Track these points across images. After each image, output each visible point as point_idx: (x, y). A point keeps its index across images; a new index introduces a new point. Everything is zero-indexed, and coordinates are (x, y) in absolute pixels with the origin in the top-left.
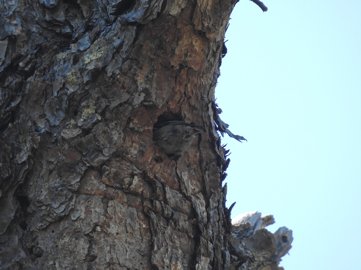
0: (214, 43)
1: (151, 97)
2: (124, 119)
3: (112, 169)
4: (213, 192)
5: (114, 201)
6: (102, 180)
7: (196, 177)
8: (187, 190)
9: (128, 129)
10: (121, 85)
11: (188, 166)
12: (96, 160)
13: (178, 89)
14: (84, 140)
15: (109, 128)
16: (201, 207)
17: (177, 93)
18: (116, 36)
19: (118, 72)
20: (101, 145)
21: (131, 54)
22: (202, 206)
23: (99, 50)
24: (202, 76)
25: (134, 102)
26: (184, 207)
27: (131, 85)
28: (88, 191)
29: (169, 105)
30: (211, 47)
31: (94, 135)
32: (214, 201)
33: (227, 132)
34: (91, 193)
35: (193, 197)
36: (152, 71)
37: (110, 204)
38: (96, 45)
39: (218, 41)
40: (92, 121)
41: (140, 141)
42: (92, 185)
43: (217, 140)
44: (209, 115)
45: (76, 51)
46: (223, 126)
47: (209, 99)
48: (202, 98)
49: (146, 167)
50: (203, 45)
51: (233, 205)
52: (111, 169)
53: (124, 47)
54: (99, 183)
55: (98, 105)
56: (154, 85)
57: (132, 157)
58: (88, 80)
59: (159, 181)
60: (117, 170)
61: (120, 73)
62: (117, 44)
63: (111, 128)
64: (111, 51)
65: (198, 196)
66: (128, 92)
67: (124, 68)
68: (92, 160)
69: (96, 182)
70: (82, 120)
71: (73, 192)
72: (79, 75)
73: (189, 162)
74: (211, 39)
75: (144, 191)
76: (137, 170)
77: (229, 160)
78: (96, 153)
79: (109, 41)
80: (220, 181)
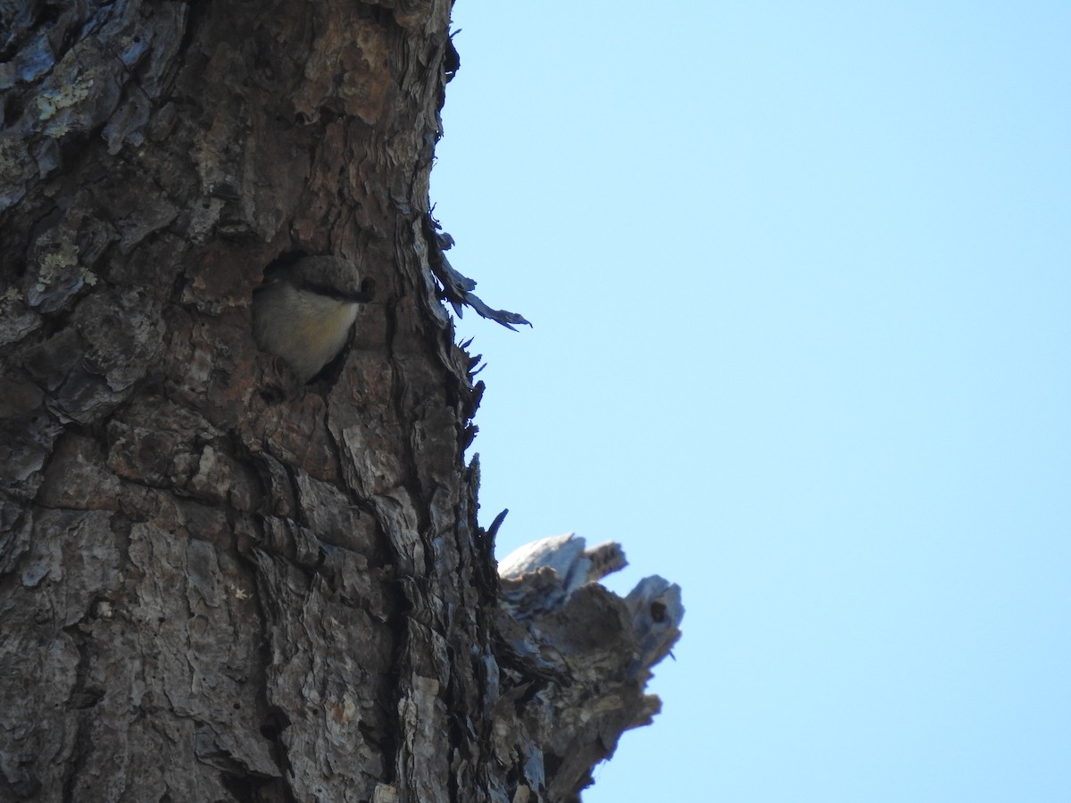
0: (421, 42)
1: (241, 210)
2: (165, 278)
3: (137, 431)
4: (437, 484)
5: (148, 524)
6: (108, 462)
7: (385, 442)
8: (360, 480)
9: (178, 309)
10: (150, 180)
11: (362, 409)
12: (88, 404)
13: (319, 182)
14: (48, 346)
15: (122, 308)
16: (404, 530)
17: (317, 194)
18: (129, 35)
19: (139, 140)
20: (100, 360)
21: (175, 87)
22: (407, 527)
23: (79, 78)
24: (389, 141)
25: (193, 229)
26: (356, 533)
27: (179, 177)
28: (70, 497)
29: (295, 230)
30: (412, 53)
31: (79, 332)
32: (442, 508)
33: (471, 302)
34: (77, 503)
35: (379, 500)
36: (239, 134)
37: (135, 535)
38: (70, 64)
39: (432, 34)
40: (69, 289)
41: (217, 342)
42: (79, 481)
43: (442, 327)
44: (415, 255)
45: (11, 84)
46: (460, 286)
47: (412, 209)
48: (393, 205)
49: (236, 418)
50: (388, 48)
51: (500, 519)
52: (133, 430)
53: (154, 65)
54: (100, 472)
55: (84, 242)
56: (250, 175)
57: (193, 390)
58: (51, 167)
59: (278, 457)
60: (151, 431)
61: (147, 144)
62: (134, 59)
63: (126, 309)
64: (116, 81)
65: (396, 496)
66: (172, 199)
67: (155, 127)
68: (77, 405)
69: (92, 470)
70: (40, 288)
71: (25, 503)
72: (24, 153)
73: (364, 396)
74: (411, 30)
75: (235, 491)
76: (212, 430)
77: (481, 385)
78: (88, 385)
79: (110, 51)
80: (459, 448)
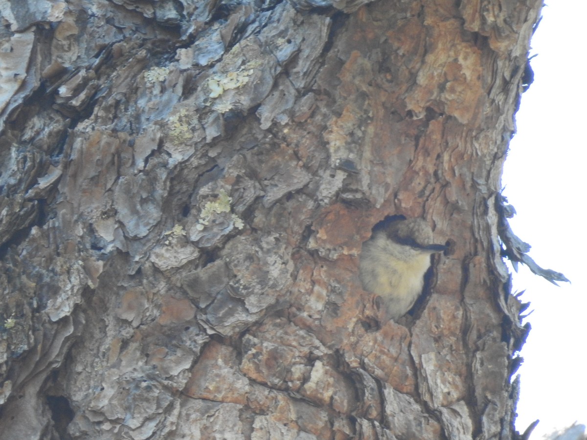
0: (507, 62)
1: (359, 181)
2: (296, 228)
3: (265, 344)
4: (489, 401)
5: (268, 417)
6: (241, 366)
7: (453, 366)
8: (431, 395)
9: (304, 253)
10: (291, 151)
11: (437, 340)
12: (229, 320)
13: (420, 163)
14: (203, 273)
15: (262, 248)
16: (462, 436)
17: (417, 173)
18: (284, 37)
19: (284, 120)
20: (241, 287)
21: (315, 82)
22: (464, 433)
23: (243, 67)
24: (475, 137)
25: (321, 193)
26: (425, 435)
27: (314, 151)
28: (209, 391)
29: (399, 200)
30: (499, 71)
31: (227, 265)
32: (491, 420)
33: (526, 261)
34: (215, 396)
35: (445, 411)
36: (362, 122)
37: (257, 424)
38: (236, 55)
39: (516, 57)
40: (222, 230)
41: (331, 281)
42: (218, 379)
43: (504, 281)
44: (487, 224)
45: (189, 66)
46: (518, 249)
47: (489, 189)
48: (474, 185)
49: (341, 341)
50: (482, 66)
51: (533, 425)
52: (262, 343)
53: (301, 62)
54: (234, 374)
55: (236, 195)
56: (367, 154)
57: (310, 316)
58: (216, 134)
59: (371, 373)
60: (276, 345)
61: (290, 123)
62: (286, 56)
63: (265, 250)
64: (270, 72)
65: (456, 408)
66: (306, 167)
67: (298, 111)
68: (221, 320)
69: (228, 372)
70: (200, 227)
71: (175, 393)
72: (195, 122)
73: (440, 330)
74: (501, 53)
75: (336, 397)
76: (322, 348)
77: (528, 326)
78: (230, 306)
79: (267, 48)
80: (508, 373)
